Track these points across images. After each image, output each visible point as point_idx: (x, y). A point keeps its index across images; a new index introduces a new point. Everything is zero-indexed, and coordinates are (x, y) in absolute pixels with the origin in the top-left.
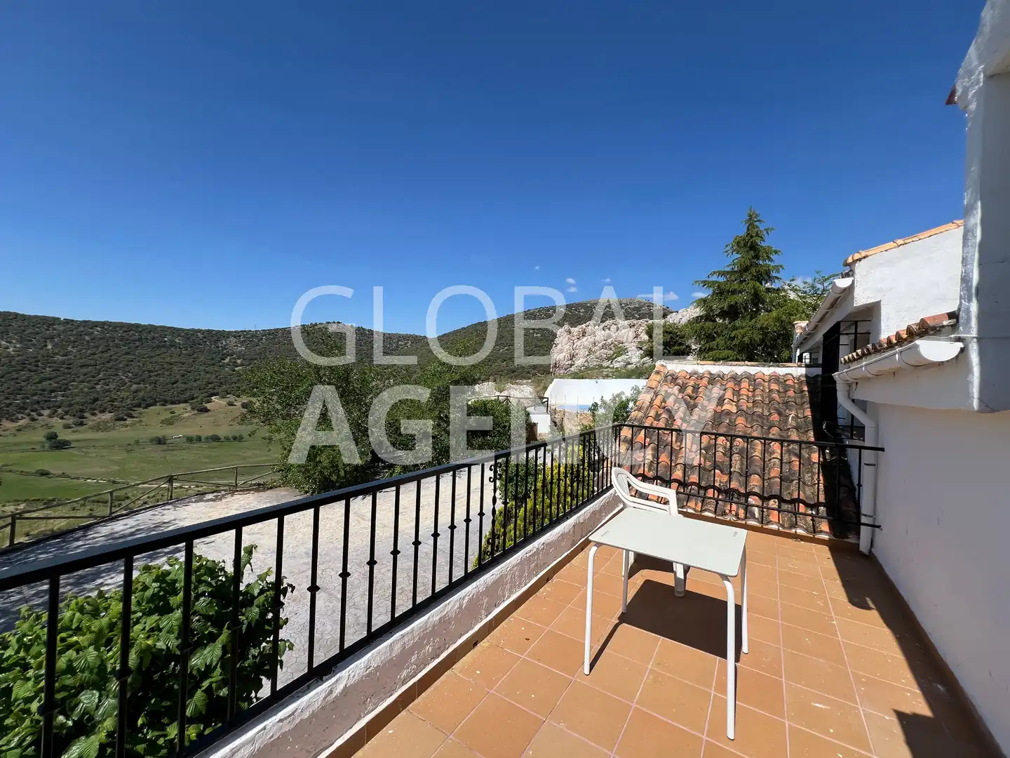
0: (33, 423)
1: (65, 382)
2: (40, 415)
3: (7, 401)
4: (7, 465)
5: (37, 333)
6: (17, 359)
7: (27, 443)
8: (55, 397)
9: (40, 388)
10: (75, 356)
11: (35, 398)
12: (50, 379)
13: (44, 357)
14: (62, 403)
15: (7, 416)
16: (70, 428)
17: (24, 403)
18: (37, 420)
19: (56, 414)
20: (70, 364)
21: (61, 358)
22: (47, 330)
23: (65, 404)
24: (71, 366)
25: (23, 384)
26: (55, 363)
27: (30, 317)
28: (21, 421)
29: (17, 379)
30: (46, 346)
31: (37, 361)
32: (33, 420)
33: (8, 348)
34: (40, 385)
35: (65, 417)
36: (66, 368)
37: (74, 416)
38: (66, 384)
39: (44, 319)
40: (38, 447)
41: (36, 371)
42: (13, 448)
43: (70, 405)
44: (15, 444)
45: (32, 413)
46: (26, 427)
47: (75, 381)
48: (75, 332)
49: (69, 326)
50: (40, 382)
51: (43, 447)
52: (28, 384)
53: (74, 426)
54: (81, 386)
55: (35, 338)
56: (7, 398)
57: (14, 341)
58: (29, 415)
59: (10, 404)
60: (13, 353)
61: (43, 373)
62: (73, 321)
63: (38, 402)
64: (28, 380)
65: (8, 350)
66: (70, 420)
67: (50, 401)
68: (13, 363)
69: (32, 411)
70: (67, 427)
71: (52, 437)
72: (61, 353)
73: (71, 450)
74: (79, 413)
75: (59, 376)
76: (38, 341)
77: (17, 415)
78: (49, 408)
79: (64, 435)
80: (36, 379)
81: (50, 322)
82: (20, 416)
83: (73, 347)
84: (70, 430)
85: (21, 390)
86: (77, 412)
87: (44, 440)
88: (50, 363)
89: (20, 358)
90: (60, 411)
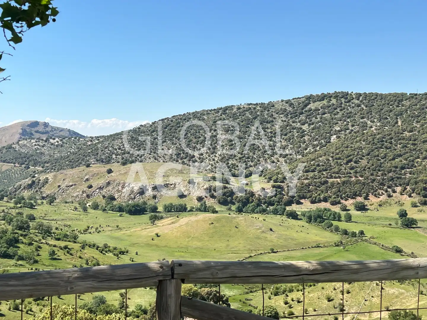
0: (389, 200)
1: (411, 158)
2: (394, 192)
3: (372, 177)
4: (373, 238)
5: (391, 111)
6: (378, 137)
7: (386, 218)
8: (405, 174)
9: (394, 165)
10: (419, 132)
11: (390, 174)
12: (400, 156)
13: (396, 134)
14: (409, 181)
15: (372, 191)
16: (416, 206)
17: (383, 179)
18: (392, 196)
19: (405, 191)
20: (415, 140)
21: (408, 134)
22: (398, 106)
23: (412, 181)
24: (416, 142)
25: (382, 161)
26: (404, 139)
27: (386, 95)
28: (381, 197)
29: (378, 156)
30: (397, 123)
31: (391, 138)
32: (390, 196)
33: (371, 127)
34: (393, 162)
35: (412, 195)
36: (413, 144)
37: (419, 194)
38: (413, 161)
39: (396, 95)
40: (393, 223)
41: (390, 148)
42: (377, 222)
43: (416, 183)
44: (378, 219)
45: (389, 190)
46: (385, 203)
47: (419, 158)
48: (418, 106)
49: (414, 100)
50: (394, 159)
51: (397, 224)
52: (386, 161)
53: (419, 205)
54: (423, 163)
55: (389, 116)
56: (372, 175)
57: (375, 120)
58: (387, 191)
59: (374, 180)
60: (375, 131)
61: (395, 150)
62: (416, 95)
63: (392, 179)
64: (385, 157)
65: (372, 129)
66: (416, 199)
67: (400, 178)
68: (376, 141)
69: (389, 187)
70: (414, 205)
71: (403, 214)
72: (408, 129)
73: (417, 230)
74: (423, 192)
75: (407, 153)
76: (392, 118)
77: (379, 190)
78: (401, 185)
79: (412, 214)
80: (391, 155)
81: (399, 98)
82: (380, 191)
83: (417, 122)
84: (416, 209)
85: (380, 166)
86: (421, 191)
87: (397, 216)
88: (400, 140)
89: (380, 135)
90: (408, 188)
